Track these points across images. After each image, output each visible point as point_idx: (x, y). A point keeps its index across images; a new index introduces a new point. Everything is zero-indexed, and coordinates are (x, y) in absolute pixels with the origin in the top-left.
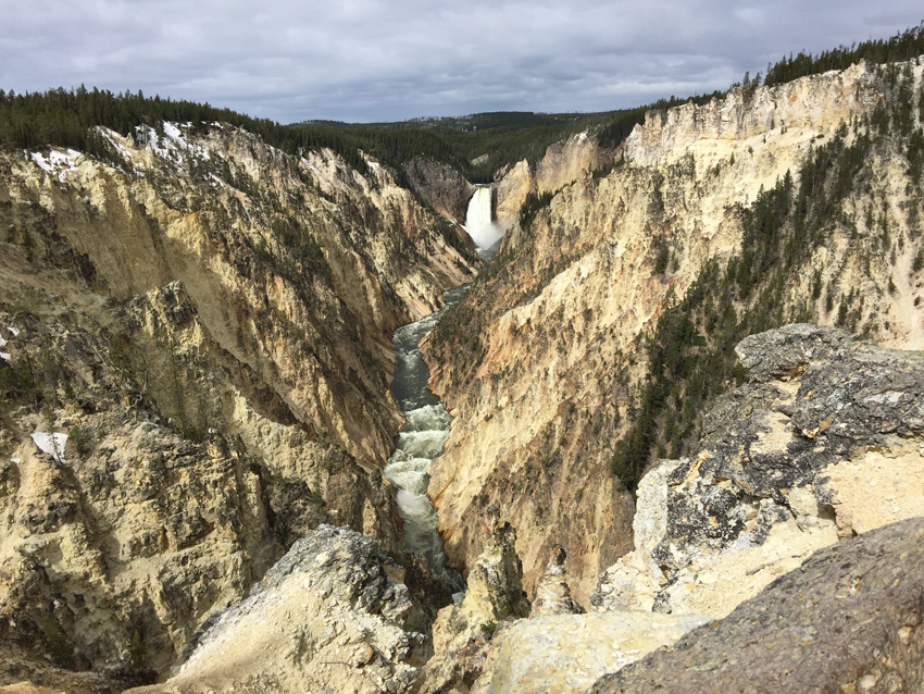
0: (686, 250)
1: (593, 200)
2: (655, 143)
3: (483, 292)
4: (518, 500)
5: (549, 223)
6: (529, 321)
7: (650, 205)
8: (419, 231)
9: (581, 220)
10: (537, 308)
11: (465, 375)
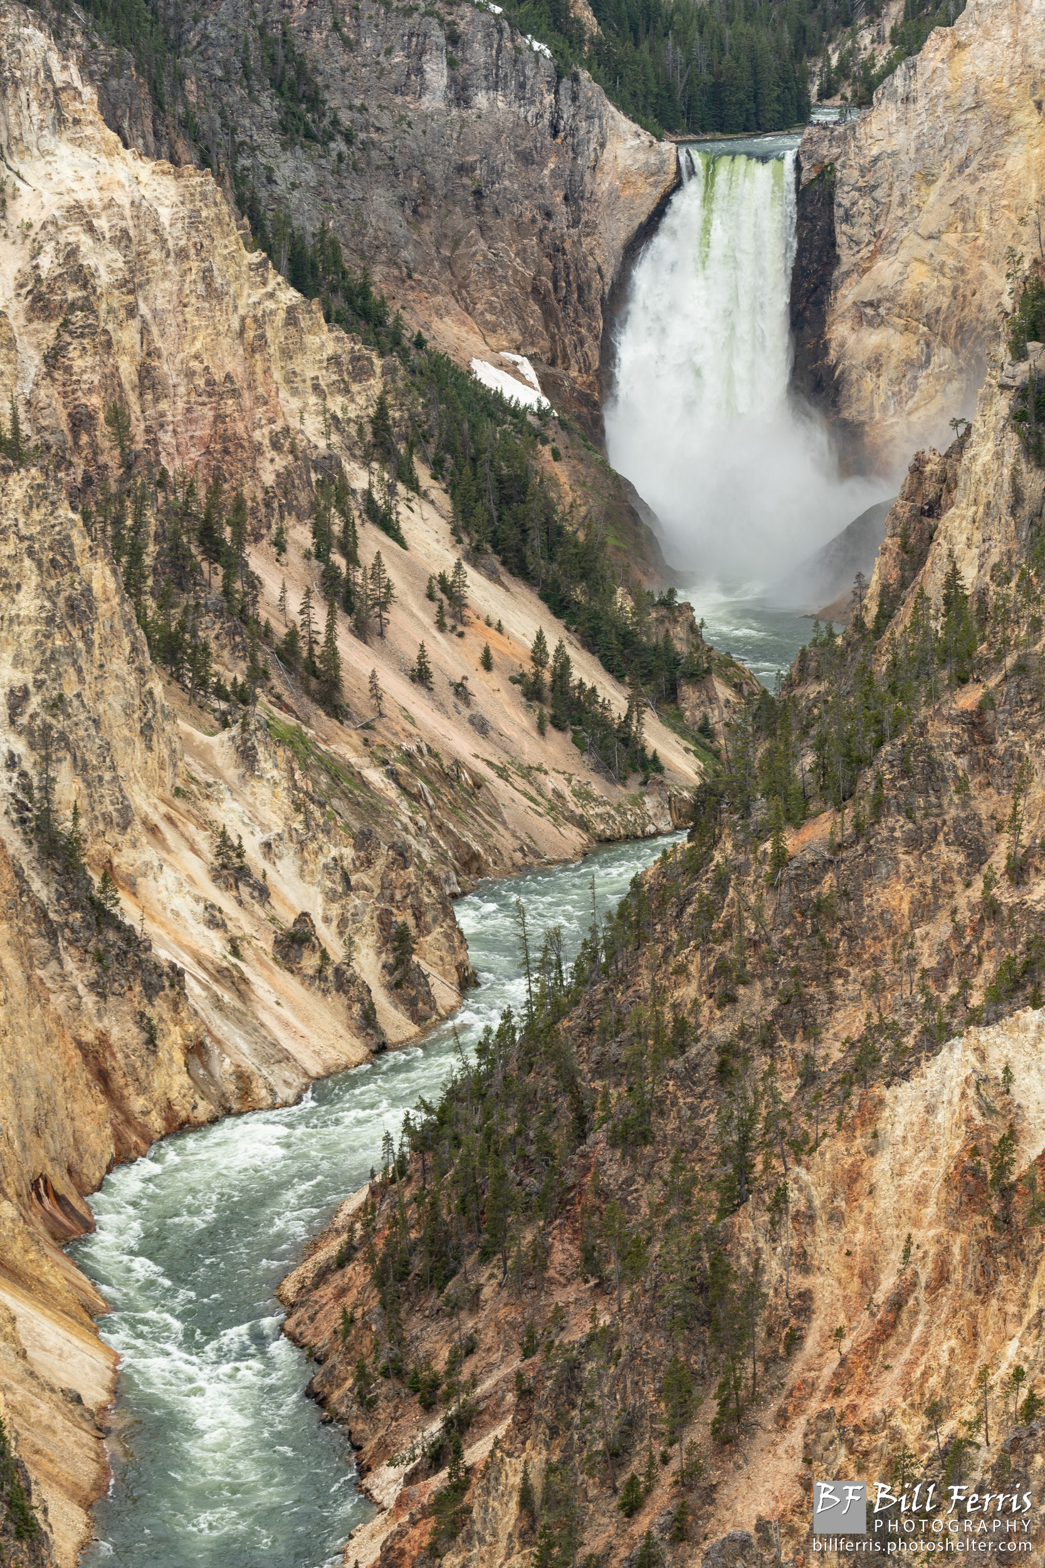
3: (755, 903)
11: (632, 1508)
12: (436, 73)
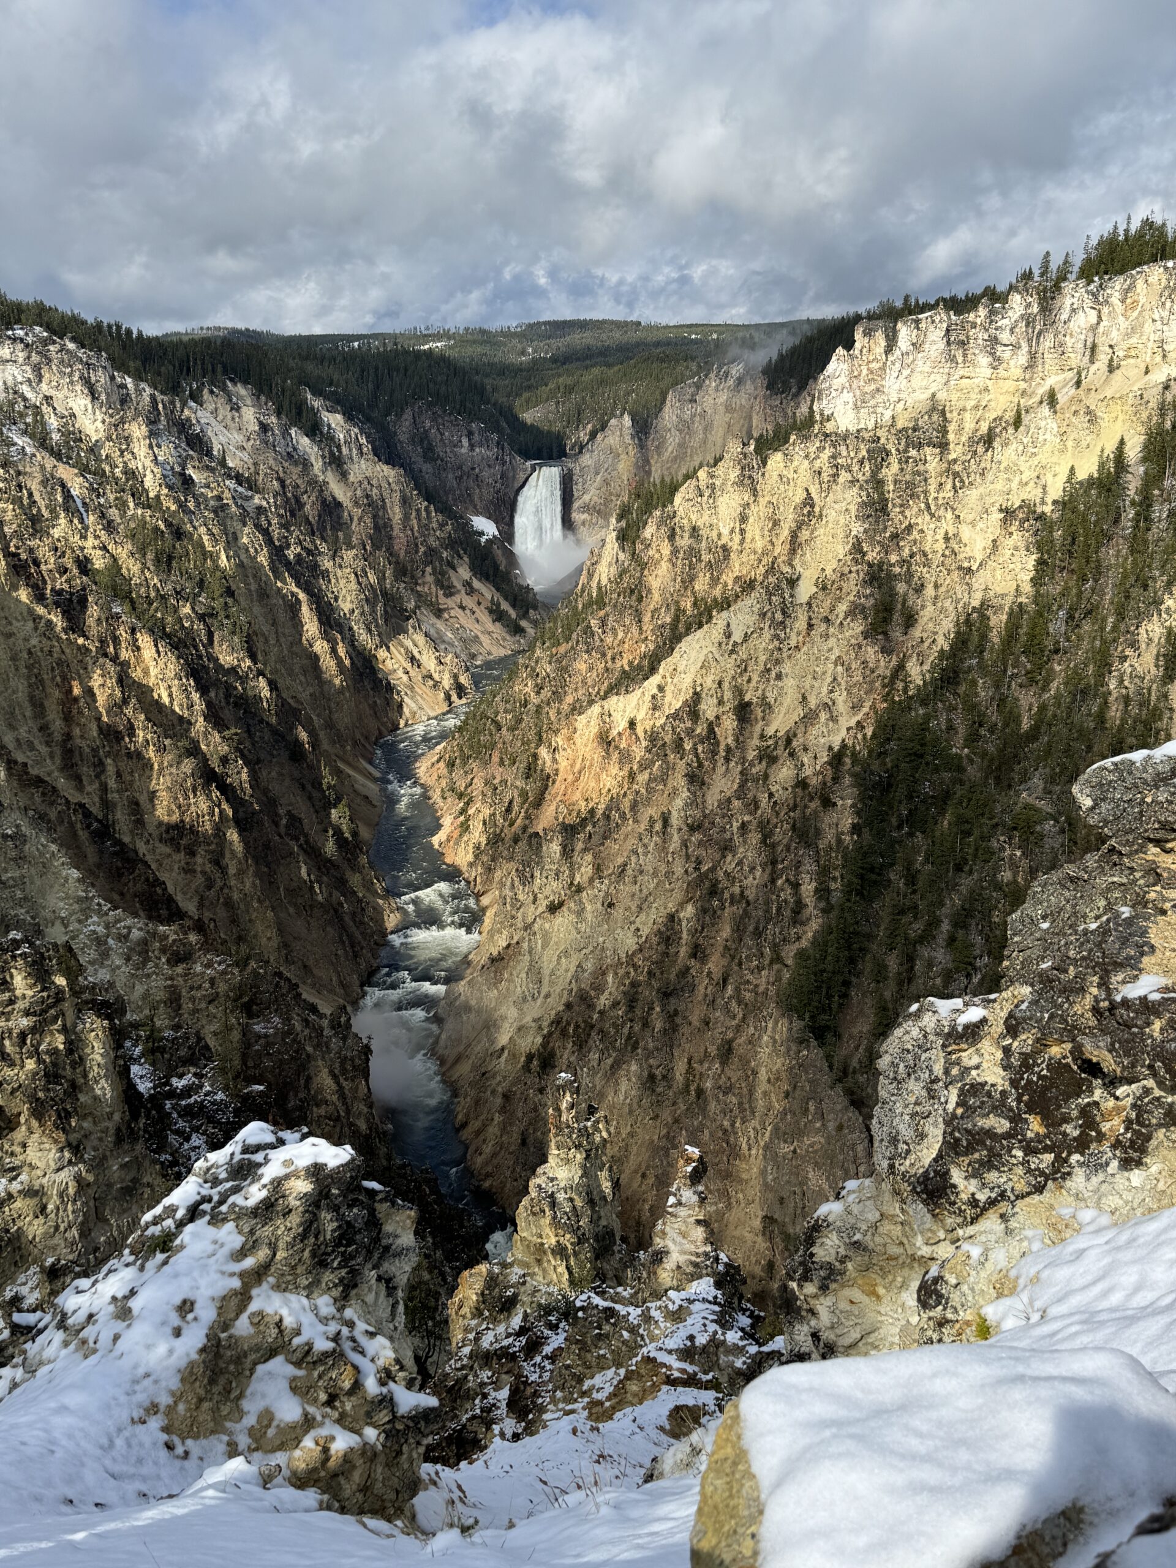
0: (929, 591)
1: (755, 493)
2: (873, 387)
3: (546, 668)
4: (610, 1061)
5: (672, 537)
6: (632, 724)
7: (863, 505)
8: (422, 549)
9: (732, 531)
10: (648, 698)
11: (511, 825)
12: (465, 441)
